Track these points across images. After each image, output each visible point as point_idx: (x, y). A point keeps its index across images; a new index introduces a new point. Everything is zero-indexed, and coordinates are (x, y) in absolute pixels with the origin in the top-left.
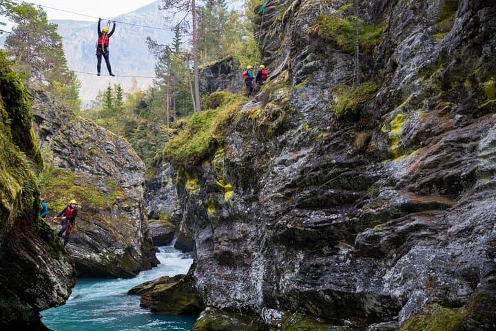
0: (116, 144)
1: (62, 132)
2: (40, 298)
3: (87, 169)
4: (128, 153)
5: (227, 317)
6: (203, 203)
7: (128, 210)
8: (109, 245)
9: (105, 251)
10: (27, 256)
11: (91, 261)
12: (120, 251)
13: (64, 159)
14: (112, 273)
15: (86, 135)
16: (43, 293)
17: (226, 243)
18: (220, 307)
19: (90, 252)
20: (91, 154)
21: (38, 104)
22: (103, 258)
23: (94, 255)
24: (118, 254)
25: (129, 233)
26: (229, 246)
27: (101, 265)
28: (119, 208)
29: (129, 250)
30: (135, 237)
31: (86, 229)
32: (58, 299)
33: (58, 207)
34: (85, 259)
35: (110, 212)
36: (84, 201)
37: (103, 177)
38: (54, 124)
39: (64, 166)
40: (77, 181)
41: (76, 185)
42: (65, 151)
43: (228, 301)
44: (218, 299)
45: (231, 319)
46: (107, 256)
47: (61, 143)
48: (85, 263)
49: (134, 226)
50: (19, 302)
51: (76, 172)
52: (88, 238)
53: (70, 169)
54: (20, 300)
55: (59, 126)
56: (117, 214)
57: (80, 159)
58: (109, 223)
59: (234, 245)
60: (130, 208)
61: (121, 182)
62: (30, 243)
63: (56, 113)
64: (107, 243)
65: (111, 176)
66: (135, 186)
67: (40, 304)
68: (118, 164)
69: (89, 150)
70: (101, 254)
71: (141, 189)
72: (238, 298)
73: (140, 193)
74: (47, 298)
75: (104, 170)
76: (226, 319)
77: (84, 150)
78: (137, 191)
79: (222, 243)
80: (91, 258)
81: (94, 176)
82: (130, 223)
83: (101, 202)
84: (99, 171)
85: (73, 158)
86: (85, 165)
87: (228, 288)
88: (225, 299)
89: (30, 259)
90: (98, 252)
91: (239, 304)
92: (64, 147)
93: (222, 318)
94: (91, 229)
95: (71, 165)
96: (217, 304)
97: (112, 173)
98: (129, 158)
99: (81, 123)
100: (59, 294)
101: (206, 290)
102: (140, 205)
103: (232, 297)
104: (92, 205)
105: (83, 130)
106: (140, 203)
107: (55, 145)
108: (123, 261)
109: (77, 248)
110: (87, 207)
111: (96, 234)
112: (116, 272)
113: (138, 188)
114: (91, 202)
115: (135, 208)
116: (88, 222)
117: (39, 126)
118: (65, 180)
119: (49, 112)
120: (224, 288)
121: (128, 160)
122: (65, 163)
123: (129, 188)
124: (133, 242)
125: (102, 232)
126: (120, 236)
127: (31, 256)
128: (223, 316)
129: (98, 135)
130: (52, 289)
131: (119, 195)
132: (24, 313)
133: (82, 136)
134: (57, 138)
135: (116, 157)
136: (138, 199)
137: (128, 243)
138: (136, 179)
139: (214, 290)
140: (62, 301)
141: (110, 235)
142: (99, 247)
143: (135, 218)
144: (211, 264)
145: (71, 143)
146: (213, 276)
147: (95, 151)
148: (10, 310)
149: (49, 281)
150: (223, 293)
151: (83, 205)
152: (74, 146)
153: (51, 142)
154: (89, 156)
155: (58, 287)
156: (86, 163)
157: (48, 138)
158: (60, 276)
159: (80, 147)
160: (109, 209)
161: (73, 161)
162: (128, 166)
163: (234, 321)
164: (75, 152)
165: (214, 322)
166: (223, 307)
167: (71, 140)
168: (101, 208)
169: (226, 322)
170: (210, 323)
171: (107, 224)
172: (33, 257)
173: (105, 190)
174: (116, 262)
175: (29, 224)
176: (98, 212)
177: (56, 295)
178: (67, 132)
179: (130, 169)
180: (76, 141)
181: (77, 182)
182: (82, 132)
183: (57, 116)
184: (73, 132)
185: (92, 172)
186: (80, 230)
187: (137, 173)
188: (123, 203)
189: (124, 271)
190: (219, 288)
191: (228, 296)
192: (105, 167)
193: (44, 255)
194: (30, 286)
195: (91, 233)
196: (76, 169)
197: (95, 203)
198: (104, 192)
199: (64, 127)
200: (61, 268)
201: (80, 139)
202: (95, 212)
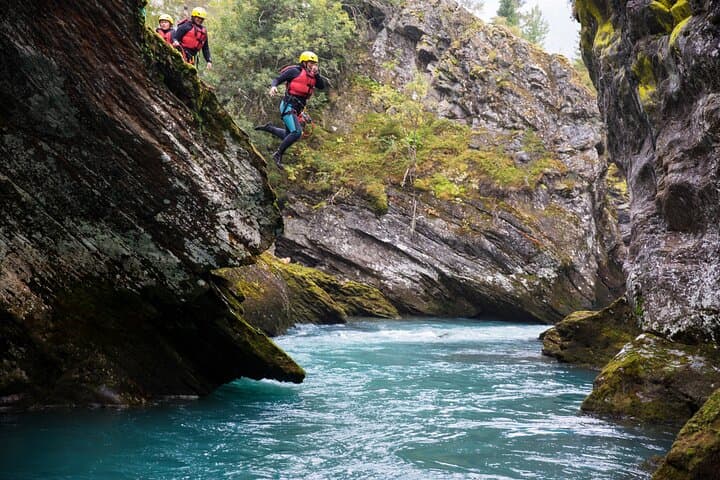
0: (549, 70)
1: (452, 53)
2: (191, 239)
3: (493, 120)
4: (570, 85)
5: (681, 354)
6: (627, 73)
7: (566, 195)
8: (528, 260)
9: (520, 271)
10: (136, 127)
11: (495, 288)
12: (549, 273)
13: (455, 103)
14: (533, 313)
15: (493, 55)
16: (195, 227)
17: (677, 166)
18: (668, 332)
19: (493, 271)
20: (501, 90)
21: (414, 6)
22: (516, 283)
23: (500, 277)
24: (544, 279)
25: (567, 238)
26: (683, 170)
27: (513, 298)
28: (550, 192)
29: (567, 271)
30: (580, 248)
31: (485, 228)
32: (231, 245)
33: (437, 186)
34: (484, 284)
35: (532, 198)
36: (483, 176)
37: (521, 132)
38: (440, 39)
39: (454, 117)
40: (474, 141)
41: (473, 148)
42: (457, 87)
43: (685, 314)
44: (664, 312)
45: (690, 358)
46: (524, 281)
47: (451, 73)
48: (485, 292)
49: (577, 225)
50: (152, 246)
51: (474, 126)
52: (489, 245)
53: (464, 121)
54: (152, 240)
55: (447, 42)
56: (546, 202)
57: (482, 102)
58: (526, 216)
59: (697, 165)
60: (570, 191)
61: (556, 142)
62: (137, 94)
63: (443, 19)
64: (524, 255)
65: (536, 130)
66: (583, 149)
67: (195, 254)
68: (551, 108)
69: (498, 83)
70: (513, 276)
71: (593, 154)
72: (706, 303)
73: (592, 163)
74: (207, 242)
75: (523, 118)
76: (677, 358)
77: (489, 83)
78: (587, 159)
79: (670, 167)
80: (494, 282)
81: (507, 132)
82: (570, 219)
83: (514, 178)
84: (514, 122)
85: (470, 99)
86: (489, 112)
87: (684, 280)
88: (678, 312)
89: (144, 133)
90: (507, 273)
91: (707, 319)
92: (455, 81)
93: (668, 357)
94: (494, 227)
95: (467, 114)
96: (661, 324)
97: (538, 126)
98: (572, 94)
99: (486, 33)
100: (234, 236)
101: (639, 294)
102: (590, 186)
103: (693, 304)
104: (497, 184)
105: (489, 46)
106: (591, 182)
107: (440, 78)
108: (556, 293)
109: (469, 263)
110: (488, 186)
111: (501, 237)
112: (541, 312)
113: (588, 153)
114: (495, 178)
115: (581, 192)
116: (489, 214)
117: (415, 46)
118: (453, 140)
119: (432, 19)
120: (676, 283)
121: (569, 99)
122: (457, 111)
123: (572, 153)
124: (573, 256)
125: (513, 233)
126: (549, 243)
127: (145, 127)
128: (672, 352)
129: (515, 54)
130: (214, 220)
131: (550, 166)
132: (167, 273)
133: (486, 58)
134: (443, 64)
135: (547, 95)
136: (587, 174)
137: (563, 257)
138: (585, 135)
139: (656, 291)
140: (246, 254)
141: (528, 241)
142: (509, 262)
143: (579, 210)
144: (652, 232)
145: (466, 72)
146: (654, 258)
147: (507, 83)
148: (139, 263)
149: (204, 200)
150: (675, 297)
151: (481, 184)
152: (473, 78)
153: (435, 75)
154: (497, 94)
155: (229, 217)
156: (492, 108)
157: (430, 67)
158: (232, 193)
159: (482, 79)
160: (528, 192)
161: (469, 105)
162: (570, 110)
163: (696, 362)
164: (474, 89)
165: (644, 362)
166: (674, 331)
167: (467, 67)
168: (513, 188)
169: (676, 365)
170: (634, 364)
171: (522, 219)
172: (151, 132)
173: (525, 157)
174: (540, 294)
175: (125, 45)
176: (508, 197)
177: (225, 235)
178: (460, 52)
179: (574, 116)
180: (475, 68)
181: (474, 143)
182: (485, 51)
183: (445, 26)
184: (470, 51)
185: (503, 125)
186: (475, 230)
187: (587, 125)
188: (557, 182)
189: (556, 312)
190: (665, 286)
191: (683, 301)
192: (526, 113)
193: (182, 133)
194: (162, 208)
195: (493, 236)
196: (475, 121)
197: (502, 180)
198: (522, 160)
199: (455, 44)
200: (233, 175)
201: (483, 64)
202: (502, 195)
